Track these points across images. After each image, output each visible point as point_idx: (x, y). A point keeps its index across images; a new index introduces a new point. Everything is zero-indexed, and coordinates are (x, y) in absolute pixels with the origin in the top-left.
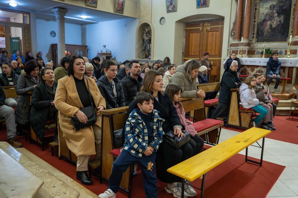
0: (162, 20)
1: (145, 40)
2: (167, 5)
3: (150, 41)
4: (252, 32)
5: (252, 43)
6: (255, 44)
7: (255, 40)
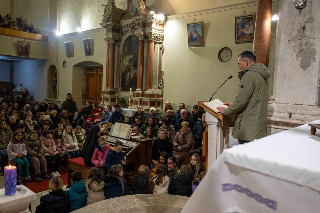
3: (56, 82)
4: (119, 81)
5: (118, 91)
6: (120, 92)
7: (121, 89)
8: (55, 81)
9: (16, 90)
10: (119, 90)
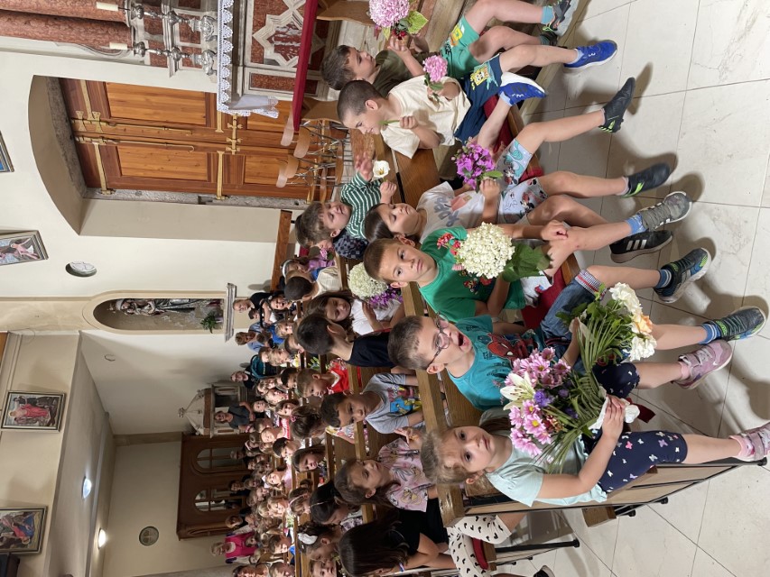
0: (80, 268)
1: (157, 310)
2: (16, 260)
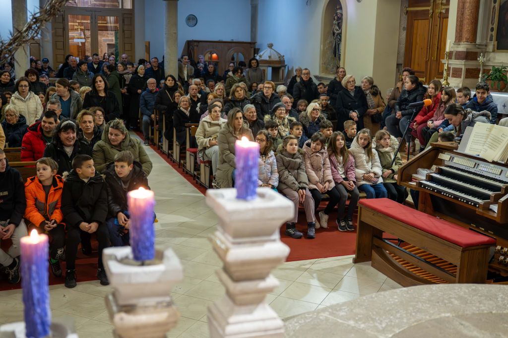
1: (335, 35)
3: (341, 36)
4: (491, 26)
5: (486, 52)
6: (492, 55)
7: (494, 45)
8: (338, 34)
9: (260, 56)
10: (490, 48)
